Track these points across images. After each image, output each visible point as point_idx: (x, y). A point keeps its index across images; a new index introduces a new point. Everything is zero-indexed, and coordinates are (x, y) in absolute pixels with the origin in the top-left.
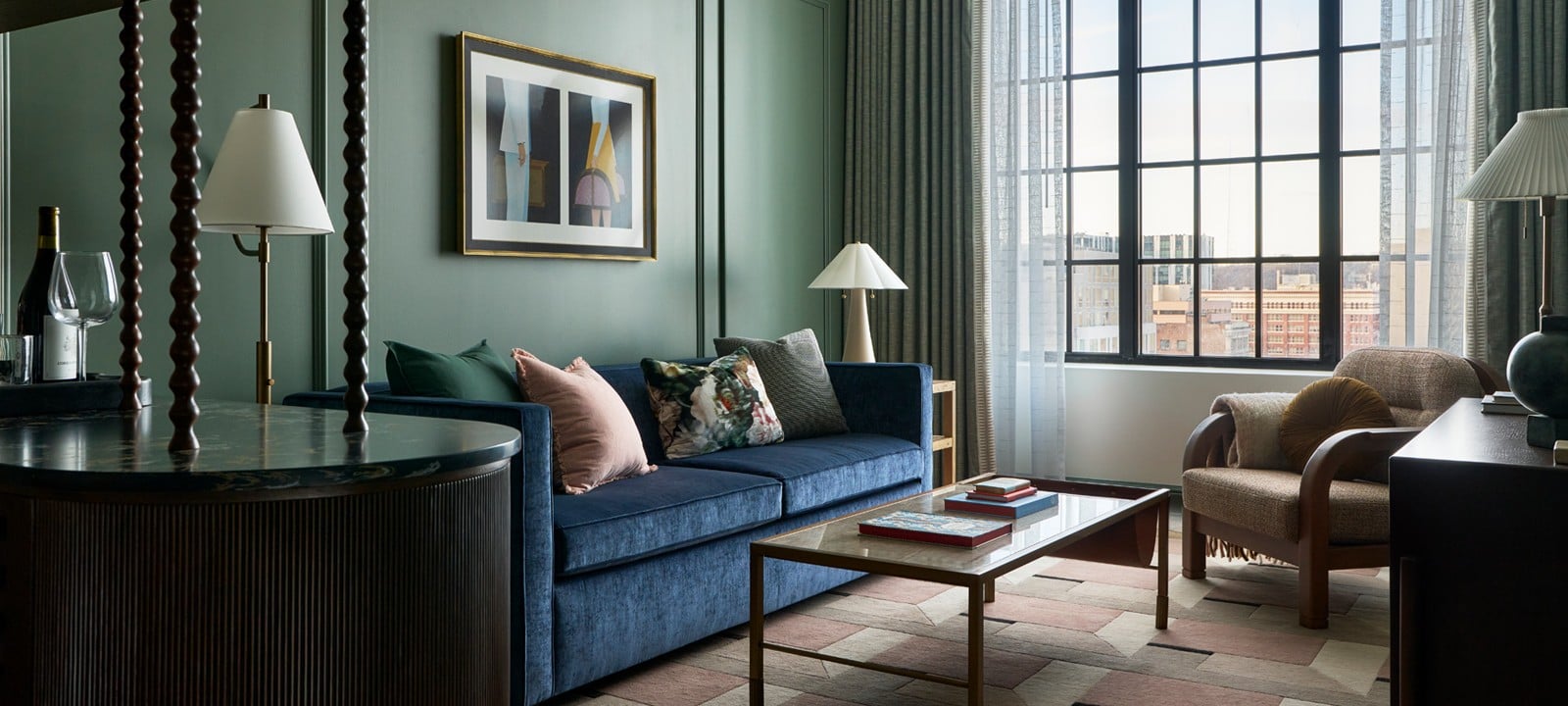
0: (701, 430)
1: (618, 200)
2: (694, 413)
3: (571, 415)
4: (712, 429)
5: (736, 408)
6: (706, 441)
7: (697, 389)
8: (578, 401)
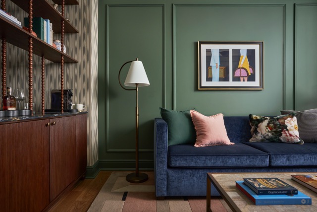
0: (259, 135)
1: (250, 74)
2: (258, 130)
3: (200, 127)
4: (263, 135)
5: (274, 130)
6: (261, 138)
7: (260, 124)
8: (203, 123)
